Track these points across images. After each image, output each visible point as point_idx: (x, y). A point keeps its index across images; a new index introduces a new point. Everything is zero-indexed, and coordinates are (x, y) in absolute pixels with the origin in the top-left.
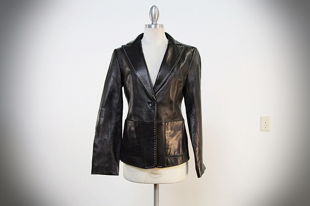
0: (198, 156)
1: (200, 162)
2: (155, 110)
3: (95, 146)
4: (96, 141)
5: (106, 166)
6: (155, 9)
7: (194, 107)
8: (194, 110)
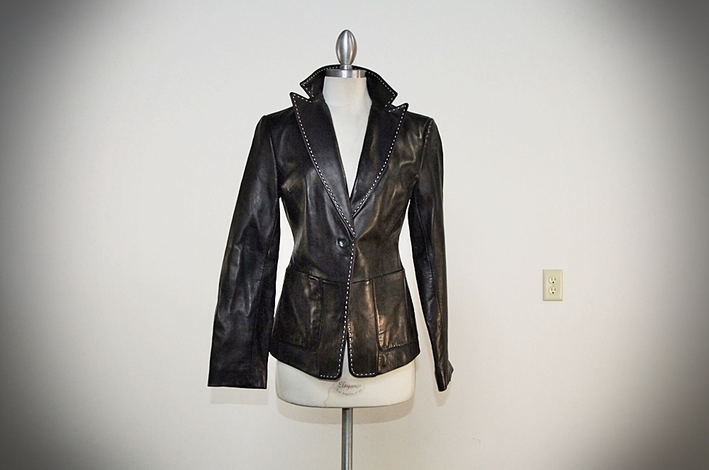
0: (439, 347)
1: (442, 359)
2: (352, 256)
3: (217, 325)
4: (219, 316)
5: (241, 369)
6: (348, 37)
7: (430, 247)
8: (430, 251)
